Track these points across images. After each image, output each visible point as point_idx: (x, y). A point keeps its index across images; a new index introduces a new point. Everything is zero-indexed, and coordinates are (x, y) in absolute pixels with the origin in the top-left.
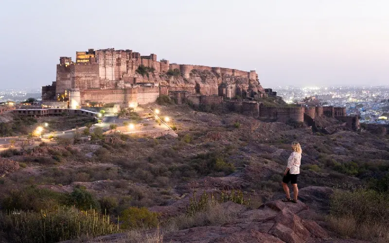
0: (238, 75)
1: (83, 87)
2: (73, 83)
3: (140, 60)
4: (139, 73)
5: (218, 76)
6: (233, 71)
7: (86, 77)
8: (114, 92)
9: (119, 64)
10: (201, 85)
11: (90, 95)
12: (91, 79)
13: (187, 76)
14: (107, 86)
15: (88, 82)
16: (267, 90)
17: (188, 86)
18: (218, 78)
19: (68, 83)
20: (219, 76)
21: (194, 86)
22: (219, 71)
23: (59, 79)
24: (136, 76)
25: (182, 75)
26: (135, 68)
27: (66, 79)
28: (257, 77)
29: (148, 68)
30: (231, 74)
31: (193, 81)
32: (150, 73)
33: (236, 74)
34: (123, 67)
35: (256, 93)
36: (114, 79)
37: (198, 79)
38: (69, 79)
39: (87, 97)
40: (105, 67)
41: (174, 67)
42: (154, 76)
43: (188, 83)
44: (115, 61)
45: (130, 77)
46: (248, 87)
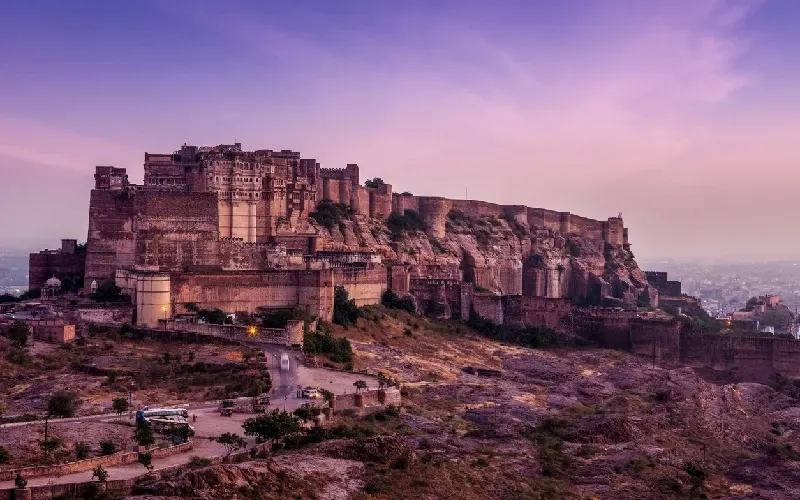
0: (576, 229)
1: (170, 262)
2: (141, 249)
3: (319, 183)
4: (320, 223)
5: (520, 231)
6: (563, 217)
7: (180, 231)
8: (265, 280)
9: (267, 196)
10: (478, 258)
11: (198, 288)
12: (194, 237)
13: (440, 231)
14: (236, 261)
15: (187, 247)
16: (651, 277)
17: (444, 259)
18: (520, 239)
19: (126, 248)
20: (524, 233)
21: (457, 262)
22: (523, 218)
23: (96, 234)
24: (311, 230)
25: (426, 228)
26: (309, 205)
27: (120, 236)
28: (625, 236)
29: (342, 206)
30: (555, 226)
31: (455, 246)
32: (347, 222)
33: (570, 228)
34: (278, 206)
35: (625, 285)
36: (254, 240)
37: (469, 242)
38: (129, 236)
39: (189, 293)
40: (230, 203)
41: (405, 205)
42: (357, 230)
43: (443, 251)
44: (258, 185)
45: (297, 235)
46: (602, 264)
